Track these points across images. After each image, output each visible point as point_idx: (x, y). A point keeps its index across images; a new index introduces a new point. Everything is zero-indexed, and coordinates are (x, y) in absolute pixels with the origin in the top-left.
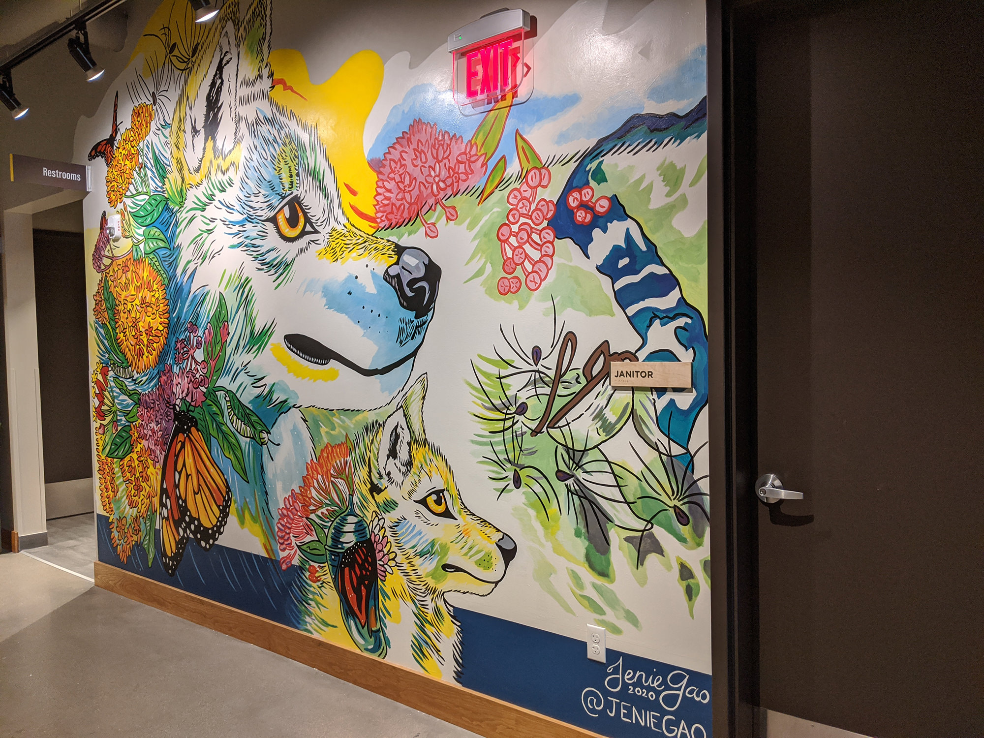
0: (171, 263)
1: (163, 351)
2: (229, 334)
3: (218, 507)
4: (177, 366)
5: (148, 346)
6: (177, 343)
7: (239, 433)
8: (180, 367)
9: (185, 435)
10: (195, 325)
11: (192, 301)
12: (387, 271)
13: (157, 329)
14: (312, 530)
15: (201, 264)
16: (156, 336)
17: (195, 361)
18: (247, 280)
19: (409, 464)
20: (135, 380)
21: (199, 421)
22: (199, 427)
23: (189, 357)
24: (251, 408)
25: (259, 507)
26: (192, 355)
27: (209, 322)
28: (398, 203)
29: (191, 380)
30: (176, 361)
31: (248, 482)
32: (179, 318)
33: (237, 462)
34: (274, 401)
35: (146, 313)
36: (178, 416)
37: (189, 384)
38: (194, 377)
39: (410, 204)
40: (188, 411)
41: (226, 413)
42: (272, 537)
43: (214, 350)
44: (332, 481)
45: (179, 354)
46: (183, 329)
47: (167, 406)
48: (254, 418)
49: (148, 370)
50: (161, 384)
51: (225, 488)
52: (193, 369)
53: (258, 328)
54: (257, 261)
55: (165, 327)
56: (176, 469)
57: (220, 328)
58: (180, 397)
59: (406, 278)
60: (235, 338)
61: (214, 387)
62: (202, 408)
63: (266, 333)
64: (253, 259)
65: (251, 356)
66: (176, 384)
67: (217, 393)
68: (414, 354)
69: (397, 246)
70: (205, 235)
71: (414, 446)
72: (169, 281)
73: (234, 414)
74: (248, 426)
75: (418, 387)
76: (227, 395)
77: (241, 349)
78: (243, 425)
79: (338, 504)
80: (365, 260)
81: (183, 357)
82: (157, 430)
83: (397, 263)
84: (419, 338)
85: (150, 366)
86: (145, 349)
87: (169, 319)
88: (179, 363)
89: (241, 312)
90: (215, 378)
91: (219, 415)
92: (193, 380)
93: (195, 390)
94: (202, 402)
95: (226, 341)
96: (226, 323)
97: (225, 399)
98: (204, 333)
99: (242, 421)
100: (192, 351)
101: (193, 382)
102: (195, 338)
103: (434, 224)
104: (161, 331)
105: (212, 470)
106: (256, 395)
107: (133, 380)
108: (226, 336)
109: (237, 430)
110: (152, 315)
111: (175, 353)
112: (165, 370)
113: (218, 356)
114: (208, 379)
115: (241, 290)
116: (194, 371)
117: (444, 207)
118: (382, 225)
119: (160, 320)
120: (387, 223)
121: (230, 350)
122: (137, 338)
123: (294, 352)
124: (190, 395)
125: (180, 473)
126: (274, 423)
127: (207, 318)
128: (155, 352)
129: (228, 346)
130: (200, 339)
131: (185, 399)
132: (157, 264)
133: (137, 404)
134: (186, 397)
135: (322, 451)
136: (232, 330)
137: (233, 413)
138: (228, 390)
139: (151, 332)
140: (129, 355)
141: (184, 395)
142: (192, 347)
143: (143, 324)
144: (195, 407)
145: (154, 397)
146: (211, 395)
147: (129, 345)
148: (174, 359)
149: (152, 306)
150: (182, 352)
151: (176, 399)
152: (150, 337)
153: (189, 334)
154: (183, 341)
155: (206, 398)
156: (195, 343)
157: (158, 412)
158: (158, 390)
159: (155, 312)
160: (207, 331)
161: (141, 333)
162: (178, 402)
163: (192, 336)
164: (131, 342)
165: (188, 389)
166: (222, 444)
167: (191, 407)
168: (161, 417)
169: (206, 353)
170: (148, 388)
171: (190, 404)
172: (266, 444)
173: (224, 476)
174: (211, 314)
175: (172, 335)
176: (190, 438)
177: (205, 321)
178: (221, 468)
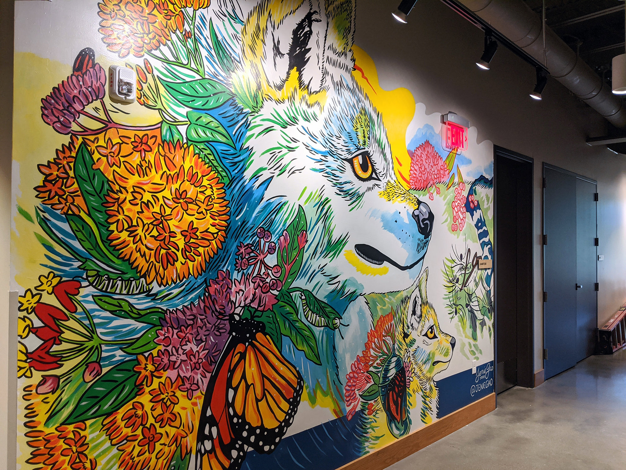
0: (236, 163)
1: (216, 257)
2: (307, 241)
3: (287, 401)
4: (238, 272)
5: (186, 250)
6: (239, 248)
7: (314, 325)
8: (243, 273)
9: (247, 344)
10: (268, 231)
12: (413, 212)
13: (206, 231)
14: (370, 379)
15: (279, 175)
16: (203, 239)
17: (265, 266)
18: (327, 200)
19: (421, 316)
20: (156, 295)
21: (267, 325)
22: (268, 330)
23: (258, 262)
24: (326, 302)
25: (330, 381)
26: (261, 260)
27: (286, 230)
29: (259, 285)
30: (237, 267)
31: (321, 365)
32: (244, 223)
33: (310, 350)
34: (345, 293)
35: (186, 211)
36: (235, 326)
37: (256, 289)
38: (263, 282)
39: (424, 181)
40: (253, 317)
41: (301, 310)
42: (341, 399)
43: (290, 255)
44: (384, 340)
45: (242, 259)
46: (250, 234)
47: (218, 319)
48: (328, 309)
49: (185, 279)
50: (209, 294)
51: (296, 380)
52: (262, 274)
53: (335, 236)
54: (336, 188)
55: (220, 230)
56: (229, 385)
57: (298, 235)
58: (242, 305)
60: (313, 245)
61: (288, 289)
62: (272, 311)
63: (341, 243)
64: (333, 185)
65: (327, 260)
66: (236, 292)
67: (291, 294)
68: (423, 257)
69: (418, 200)
70: (285, 151)
71: (423, 306)
72: (231, 181)
73: (310, 309)
74: (323, 317)
75: (425, 274)
76: (303, 294)
77: (318, 255)
78: (318, 318)
79: (387, 353)
80: (404, 204)
81: (249, 263)
82: (198, 351)
83: (418, 209)
84: (425, 249)
85: (190, 274)
86: (179, 254)
87: (228, 222)
88: (242, 269)
89: (320, 224)
90: (289, 280)
91: (293, 314)
92: (261, 284)
93: (263, 295)
94: (272, 305)
96: (305, 232)
98: (278, 240)
99: (316, 314)
100: (262, 256)
101: (261, 287)
102: (267, 244)
103: (432, 194)
104: (213, 234)
105: (282, 368)
106: (331, 291)
107: (148, 296)
108: (303, 243)
110: (197, 214)
111: (236, 259)
112: (218, 278)
113: (295, 260)
114: (282, 283)
115: (321, 207)
116: (264, 276)
117: (436, 187)
118: (412, 187)
119: (212, 221)
120: (414, 186)
121: (308, 255)
122: (164, 239)
123: (361, 256)
124: (257, 301)
125: (236, 390)
126: (345, 310)
127: (283, 226)
128: (200, 258)
129: (306, 252)
130: (273, 244)
131: (250, 305)
132: (211, 157)
133: (155, 326)
134: (250, 303)
135: (378, 321)
136: (310, 238)
137: (308, 309)
138: (304, 290)
139: (195, 234)
141: (248, 301)
142: (262, 252)
143: (177, 224)
144: (263, 311)
145: (195, 311)
146: (285, 296)
147: (143, 248)
148: (235, 265)
149: (198, 203)
150: (247, 257)
151: (235, 308)
152: (192, 240)
153: (258, 239)
154: (250, 246)
155: (279, 301)
156: (266, 249)
157: (202, 328)
158: (204, 301)
159: (204, 211)
160: (282, 238)
161: (172, 234)
162: (238, 311)
163: (262, 241)
164: (149, 245)
165: (254, 295)
166: (295, 340)
167: (258, 314)
168: (207, 333)
169: (280, 258)
170: (183, 302)
171: (256, 310)
172: (338, 328)
173: (295, 368)
174: (288, 222)
175: (233, 240)
176: (254, 346)
177: (281, 229)
178: (292, 363)
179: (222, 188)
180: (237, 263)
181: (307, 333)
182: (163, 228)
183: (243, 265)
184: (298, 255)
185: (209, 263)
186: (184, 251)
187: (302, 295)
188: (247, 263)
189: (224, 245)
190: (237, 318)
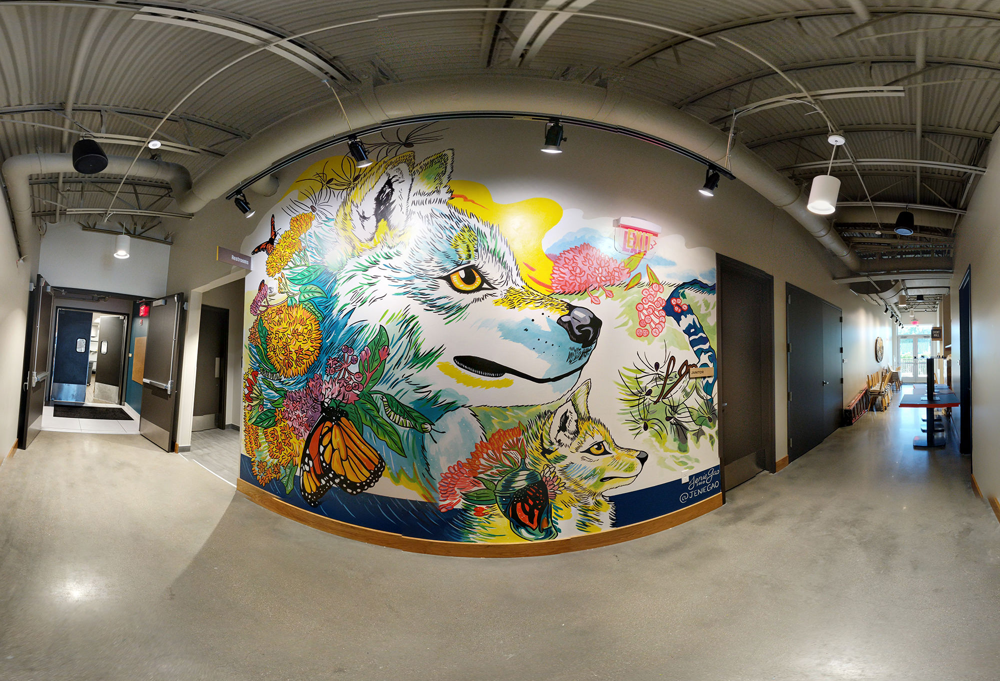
0: (328, 306)
1: (313, 365)
2: (389, 354)
3: (369, 471)
4: (328, 376)
6: (329, 360)
7: (397, 424)
8: (331, 377)
9: (333, 423)
10: (351, 347)
11: (348, 331)
12: (560, 318)
13: (308, 350)
15: (360, 306)
16: (306, 354)
17: (348, 372)
18: (413, 318)
19: (577, 432)
20: (283, 382)
21: (350, 414)
23: (342, 369)
24: (412, 407)
25: (418, 472)
26: (345, 368)
28: (571, 282)
29: (343, 385)
30: (327, 372)
31: (406, 457)
32: (332, 343)
33: (392, 443)
34: (439, 402)
35: (297, 340)
36: (324, 410)
37: (341, 388)
38: (346, 383)
39: (580, 284)
40: (338, 406)
41: (382, 409)
42: (433, 490)
43: (370, 365)
44: (503, 453)
45: (330, 367)
46: (336, 351)
47: (314, 402)
48: (414, 414)
49: (296, 376)
50: (309, 387)
51: (377, 460)
52: (346, 377)
53: (424, 349)
54: (426, 305)
55: (316, 349)
56: (320, 444)
57: (379, 350)
58: (330, 397)
59: (575, 324)
60: (395, 357)
61: (369, 391)
62: (354, 405)
63: (432, 355)
64: (422, 303)
65: (413, 370)
66: (326, 388)
67: (372, 395)
68: (581, 368)
69: (569, 304)
70: (366, 287)
71: (580, 422)
72: (324, 319)
73: (392, 410)
74: (408, 419)
75: (584, 388)
77: (402, 365)
78: (401, 419)
79: (509, 466)
80: (542, 309)
82: (302, 416)
83: (569, 315)
84: (585, 359)
85: (299, 374)
86: (294, 363)
87: (321, 344)
88: (330, 374)
89: (405, 340)
90: (370, 385)
91: (373, 411)
92: (345, 385)
93: (346, 393)
94: (355, 401)
95: (386, 359)
96: (386, 347)
97: (382, 400)
98: (360, 353)
99: (400, 416)
100: (346, 366)
101: (345, 387)
102: (350, 357)
103: (597, 297)
104: (311, 352)
105: (363, 447)
106: (419, 398)
107: (280, 382)
109: (395, 422)
110: (303, 341)
111: (326, 367)
112: (314, 378)
113: (376, 369)
114: (364, 385)
115: (406, 324)
116: (347, 379)
117: (604, 290)
118: (557, 291)
119: (311, 344)
120: (562, 291)
121: (390, 366)
122: (287, 355)
123: (465, 368)
124: (341, 396)
125: (325, 447)
126: (440, 418)
127: (364, 343)
128: (304, 365)
129: (388, 363)
130: (355, 357)
131: (335, 399)
132: (312, 308)
133: (282, 397)
134: (336, 398)
135: (493, 434)
136: (392, 351)
137: (390, 410)
139: (301, 352)
140: (277, 365)
141: (334, 396)
142: (346, 363)
143: (293, 347)
144: (346, 404)
145: (301, 395)
146: (366, 396)
147: (279, 359)
148: (325, 371)
149: (304, 335)
150: (334, 367)
151: (325, 399)
152: (300, 355)
153: (343, 353)
154: (336, 359)
155: (360, 399)
156: (350, 360)
157: (304, 405)
158: (306, 390)
159: (307, 339)
160: (363, 352)
161: (291, 352)
162: (327, 400)
163: (346, 355)
164: (281, 358)
165: (339, 391)
166: (376, 431)
167: (341, 404)
168: (308, 408)
169: (361, 367)
170: (295, 388)
171: (341, 402)
172: (429, 432)
173: (377, 452)
174: (369, 340)
175: (324, 355)
176: (338, 425)
177: (363, 345)
178: (374, 447)
179: (318, 324)
180: (327, 370)
181: (390, 429)
182: (287, 350)
183: (331, 371)
184: (379, 365)
185: (309, 369)
186: (296, 361)
187: (383, 398)
188: (334, 370)
189: (318, 358)
190: (326, 405)
